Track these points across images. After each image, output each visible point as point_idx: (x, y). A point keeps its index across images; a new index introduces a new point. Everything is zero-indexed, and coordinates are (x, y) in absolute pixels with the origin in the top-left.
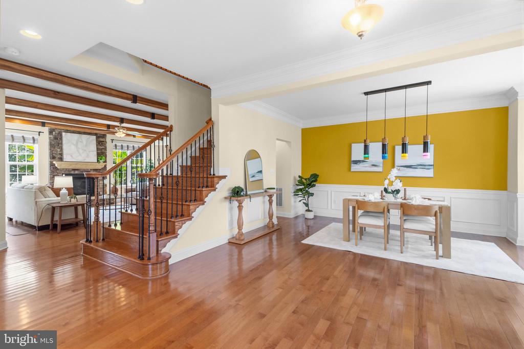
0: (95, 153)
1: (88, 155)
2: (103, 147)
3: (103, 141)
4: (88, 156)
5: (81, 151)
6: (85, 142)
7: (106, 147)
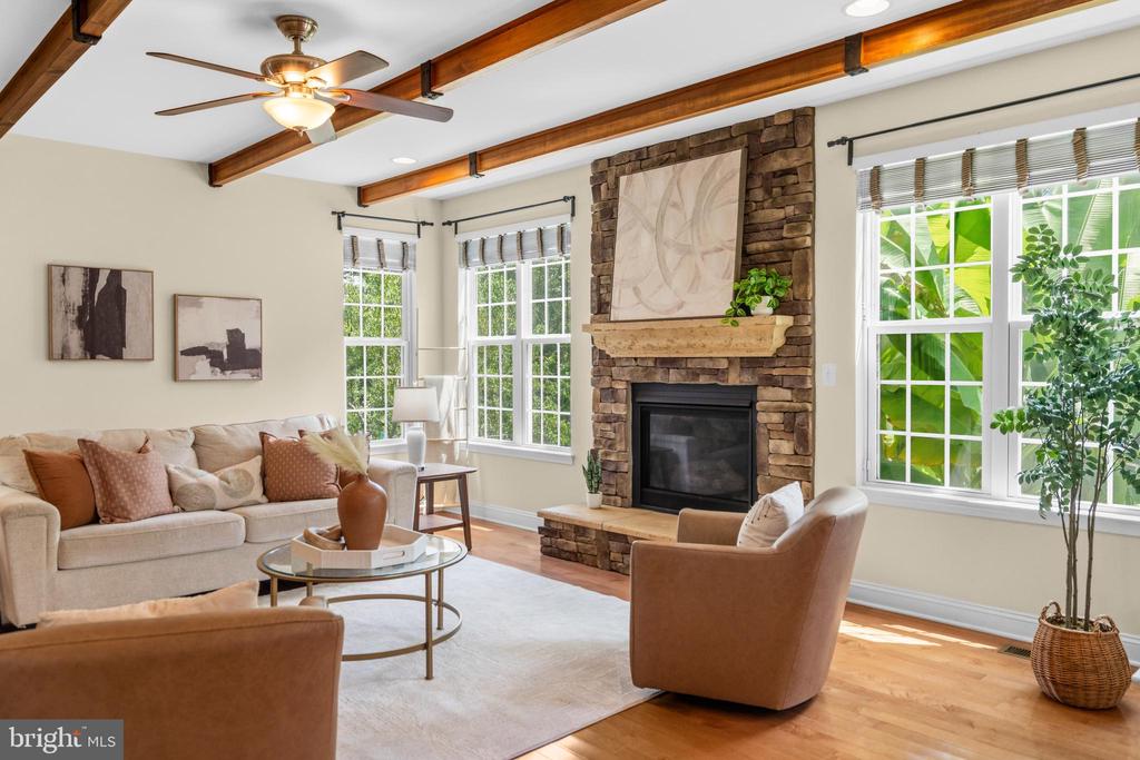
0: (730, 257)
1: (697, 276)
2: (790, 210)
3: (792, 171)
4: (695, 282)
5: (671, 257)
6: (689, 206)
7: (809, 208)
